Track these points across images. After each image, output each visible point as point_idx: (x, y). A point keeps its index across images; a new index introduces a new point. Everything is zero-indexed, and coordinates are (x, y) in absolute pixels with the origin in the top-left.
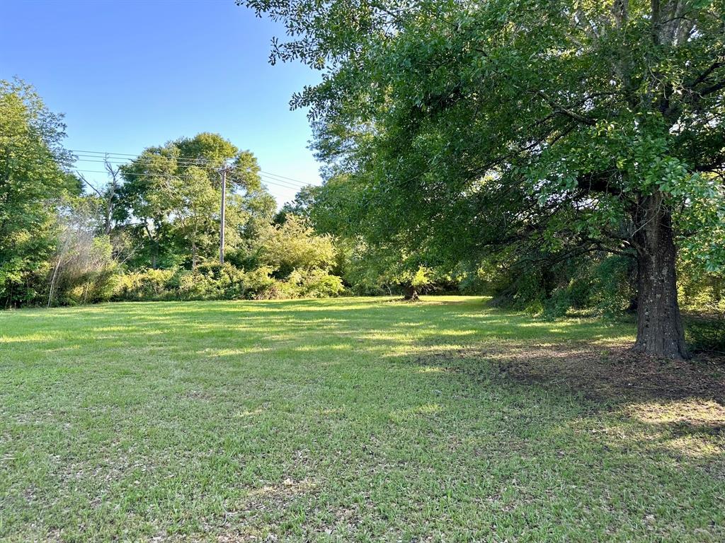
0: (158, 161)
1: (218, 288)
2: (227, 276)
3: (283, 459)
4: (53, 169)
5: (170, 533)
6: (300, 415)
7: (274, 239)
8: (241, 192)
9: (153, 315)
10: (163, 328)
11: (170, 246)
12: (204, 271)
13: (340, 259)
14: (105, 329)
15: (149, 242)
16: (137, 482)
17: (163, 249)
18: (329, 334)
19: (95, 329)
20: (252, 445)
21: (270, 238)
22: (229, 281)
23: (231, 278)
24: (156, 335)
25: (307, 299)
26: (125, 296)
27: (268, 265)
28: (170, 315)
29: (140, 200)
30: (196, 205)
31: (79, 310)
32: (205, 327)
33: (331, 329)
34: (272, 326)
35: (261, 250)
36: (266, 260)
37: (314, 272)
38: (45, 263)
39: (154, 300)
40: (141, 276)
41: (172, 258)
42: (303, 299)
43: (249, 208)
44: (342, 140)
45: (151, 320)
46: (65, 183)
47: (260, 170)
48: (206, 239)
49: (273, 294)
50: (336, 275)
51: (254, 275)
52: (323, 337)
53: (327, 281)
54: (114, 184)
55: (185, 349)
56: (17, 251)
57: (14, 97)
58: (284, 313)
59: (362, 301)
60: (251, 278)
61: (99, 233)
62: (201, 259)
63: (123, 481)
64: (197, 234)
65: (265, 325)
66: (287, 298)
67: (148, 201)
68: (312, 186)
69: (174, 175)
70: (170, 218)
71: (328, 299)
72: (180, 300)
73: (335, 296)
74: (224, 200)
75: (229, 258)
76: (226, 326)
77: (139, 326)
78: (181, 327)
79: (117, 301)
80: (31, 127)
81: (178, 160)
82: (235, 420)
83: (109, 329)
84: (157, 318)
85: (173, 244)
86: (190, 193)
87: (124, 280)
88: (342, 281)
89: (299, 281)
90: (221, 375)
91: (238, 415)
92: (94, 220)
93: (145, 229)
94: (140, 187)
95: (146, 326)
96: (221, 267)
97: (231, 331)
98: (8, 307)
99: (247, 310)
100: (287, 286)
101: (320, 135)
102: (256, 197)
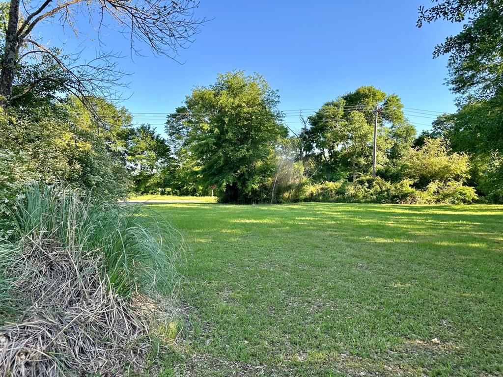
0: (332, 110)
1: (372, 194)
2: (378, 186)
3: (431, 324)
4: (273, 123)
5: (352, 354)
6: (443, 293)
7: (414, 158)
8: (388, 125)
9: (330, 211)
10: (336, 220)
11: (338, 166)
12: (361, 183)
13: (474, 172)
14: (303, 218)
15: (326, 164)
16: (328, 316)
17: (334, 168)
18: (465, 234)
19: (297, 218)
20: (405, 308)
21: (411, 158)
22: (379, 190)
23: (381, 188)
24: (333, 224)
25: (442, 204)
26: (312, 198)
27: (410, 178)
28: (339, 212)
29: (320, 137)
30: (356, 137)
31: (287, 206)
32: (365, 221)
33: (466, 230)
34: (414, 224)
35: (404, 167)
36: (408, 174)
37: (449, 183)
38: (270, 179)
39: (329, 202)
40: (321, 186)
41: (340, 174)
42: (439, 205)
43: (394, 136)
44: (477, 73)
45: (328, 214)
46: (279, 131)
47: (403, 107)
48: (362, 161)
49: (414, 200)
50: (470, 185)
51: (399, 186)
52: (459, 236)
53: (461, 191)
54: (305, 129)
55: (352, 235)
56: (256, 172)
57: (254, 84)
58: (424, 215)
59: (496, 208)
60: (396, 188)
61: (297, 160)
62: (359, 175)
63: (320, 314)
64: (356, 157)
65: (408, 223)
66: (425, 203)
67: (325, 138)
68: (447, 114)
69: (341, 118)
70: (338, 148)
71: (462, 205)
72: (345, 202)
73: (469, 203)
74: (376, 132)
75: (379, 173)
76: (379, 222)
77: (321, 218)
78: (348, 220)
79: (308, 202)
80: (262, 100)
81: (344, 108)
82: (391, 288)
83: (304, 218)
84: (332, 213)
85: (340, 165)
86: (352, 130)
87: (311, 189)
88: (475, 191)
89: (436, 190)
90: (378, 256)
91: (393, 285)
92: (294, 152)
93: (323, 156)
94: (320, 129)
95: (326, 218)
96: (374, 180)
97: (383, 226)
98: (252, 204)
99: (394, 211)
100: (425, 194)
101: (455, 73)
102: (400, 128)
